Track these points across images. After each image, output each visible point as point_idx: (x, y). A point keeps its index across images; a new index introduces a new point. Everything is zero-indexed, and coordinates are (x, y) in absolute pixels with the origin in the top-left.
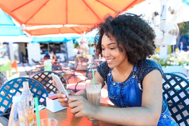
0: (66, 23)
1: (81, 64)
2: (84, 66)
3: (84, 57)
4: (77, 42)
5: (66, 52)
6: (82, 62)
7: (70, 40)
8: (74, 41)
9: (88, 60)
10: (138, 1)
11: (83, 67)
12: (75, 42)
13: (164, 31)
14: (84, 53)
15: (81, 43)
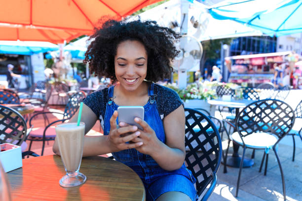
0: (29, 23)
1: (58, 95)
2: (62, 97)
3: (63, 82)
4: (51, 56)
5: (29, 72)
6: (59, 91)
7: (37, 53)
8: (45, 54)
9: (69, 88)
10: (150, 2)
11: (61, 100)
12: (47, 56)
13: (185, 50)
14: (63, 77)
15: (59, 59)
